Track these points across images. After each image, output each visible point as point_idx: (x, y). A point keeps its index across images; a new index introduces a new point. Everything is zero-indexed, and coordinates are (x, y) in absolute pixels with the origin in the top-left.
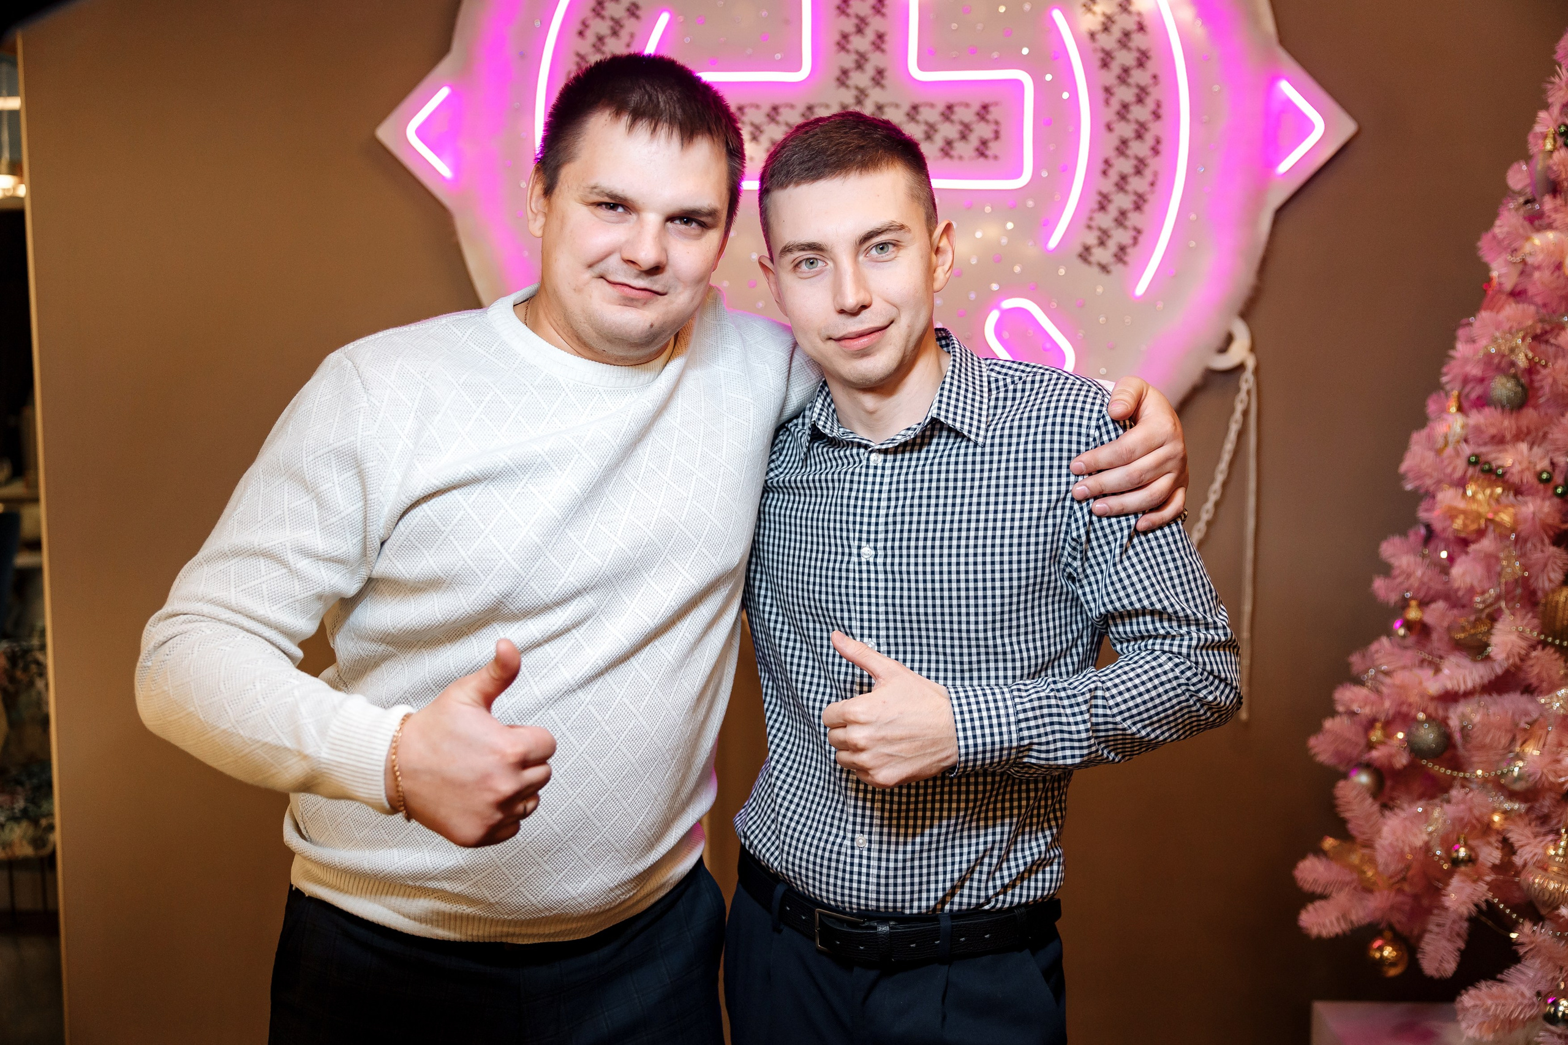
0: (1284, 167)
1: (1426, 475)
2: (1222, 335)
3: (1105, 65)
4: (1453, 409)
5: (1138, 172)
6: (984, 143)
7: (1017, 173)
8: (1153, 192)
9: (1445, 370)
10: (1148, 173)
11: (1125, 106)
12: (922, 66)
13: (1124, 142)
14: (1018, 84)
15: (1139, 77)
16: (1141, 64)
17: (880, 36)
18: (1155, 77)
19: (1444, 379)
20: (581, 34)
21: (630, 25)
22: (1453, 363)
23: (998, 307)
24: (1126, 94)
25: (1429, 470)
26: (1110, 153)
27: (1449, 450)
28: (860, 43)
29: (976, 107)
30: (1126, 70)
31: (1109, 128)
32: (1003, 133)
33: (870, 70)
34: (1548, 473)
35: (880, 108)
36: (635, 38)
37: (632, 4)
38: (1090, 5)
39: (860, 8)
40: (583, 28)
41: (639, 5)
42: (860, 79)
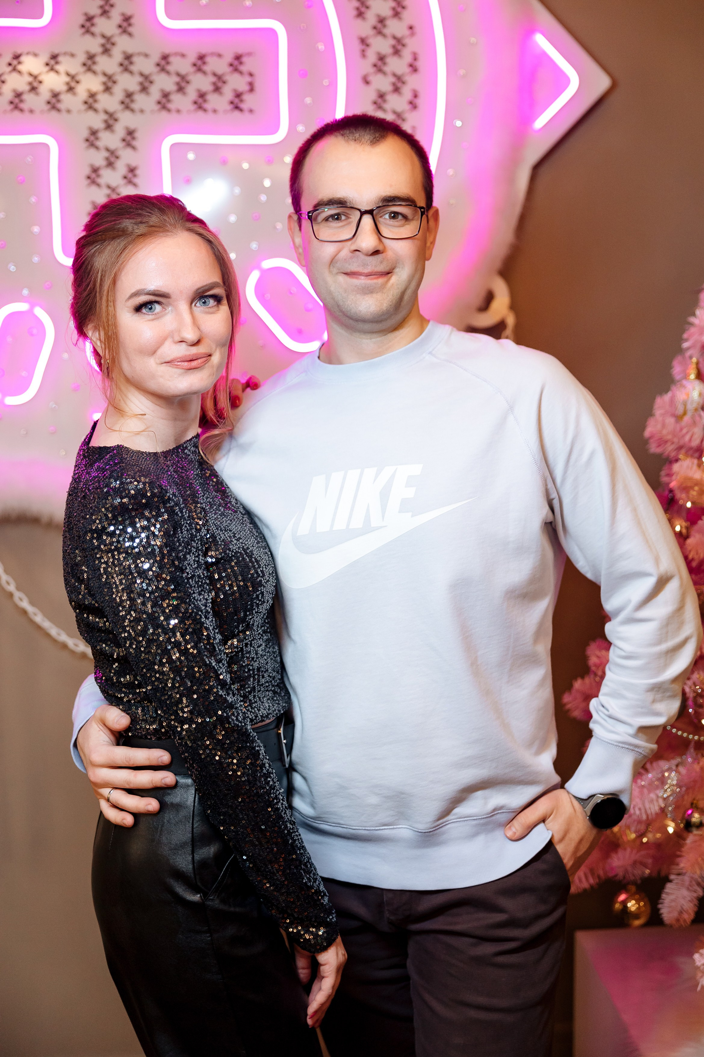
0: (539, 123)
1: (666, 442)
2: (483, 293)
3: (360, 14)
4: (692, 376)
6: (238, 95)
7: (273, 128)
9: (685, 336)
11: (382, 58)
12: (170, 15)
13: (382, 96)
14: (272, 32)
15: (395, 27)
16: (397, 14)
18: (411, 28)
19: (685, 345)
22: (692, 330)
23: (258, 267)
24: (382, 45)
25: (669, 437)
27: (687, 418)
29: (229, 57)
30: (382, 21)
31: (367, 82)
32: (257, 85)
33: (116, 16)
35: (128, 57)
42: (106, 26)
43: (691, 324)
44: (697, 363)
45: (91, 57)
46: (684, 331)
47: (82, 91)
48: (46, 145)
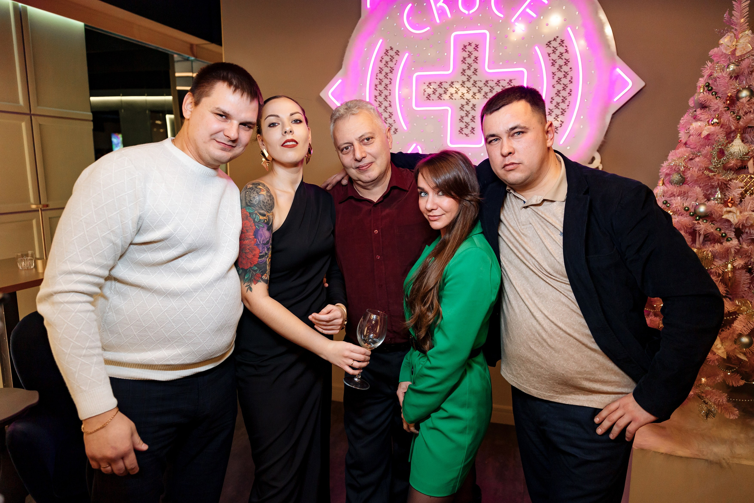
2: (591, 158)
3: (553, 65)
5: (563, 101)
8: (568, 108)
10: (567, 102)
11: (560, 79)
12: (489, 68)
13: (559, 91)
14: (522, 72)
15: (565, 68)
16: (566, 64)
17: (476, 58)
19: (660, 174)
20: (381, 61)
21: (396, 57)
24: (560, 75)
26: (554, 95)
28: (469, 61)
33: (472, 69)
34: (688, 208)
35: (475, 82)
36: (398, 62)
37: (397, 51)
38: (549, 44)
39: (470, 49)
40: (381, 59)
41: (399, 51)
42: (469, 72)
43: (662, 166)
44: (663, 180)
45: (464, 82)
46: (660, 169)
47: (460, 94)
48: (447, 110)
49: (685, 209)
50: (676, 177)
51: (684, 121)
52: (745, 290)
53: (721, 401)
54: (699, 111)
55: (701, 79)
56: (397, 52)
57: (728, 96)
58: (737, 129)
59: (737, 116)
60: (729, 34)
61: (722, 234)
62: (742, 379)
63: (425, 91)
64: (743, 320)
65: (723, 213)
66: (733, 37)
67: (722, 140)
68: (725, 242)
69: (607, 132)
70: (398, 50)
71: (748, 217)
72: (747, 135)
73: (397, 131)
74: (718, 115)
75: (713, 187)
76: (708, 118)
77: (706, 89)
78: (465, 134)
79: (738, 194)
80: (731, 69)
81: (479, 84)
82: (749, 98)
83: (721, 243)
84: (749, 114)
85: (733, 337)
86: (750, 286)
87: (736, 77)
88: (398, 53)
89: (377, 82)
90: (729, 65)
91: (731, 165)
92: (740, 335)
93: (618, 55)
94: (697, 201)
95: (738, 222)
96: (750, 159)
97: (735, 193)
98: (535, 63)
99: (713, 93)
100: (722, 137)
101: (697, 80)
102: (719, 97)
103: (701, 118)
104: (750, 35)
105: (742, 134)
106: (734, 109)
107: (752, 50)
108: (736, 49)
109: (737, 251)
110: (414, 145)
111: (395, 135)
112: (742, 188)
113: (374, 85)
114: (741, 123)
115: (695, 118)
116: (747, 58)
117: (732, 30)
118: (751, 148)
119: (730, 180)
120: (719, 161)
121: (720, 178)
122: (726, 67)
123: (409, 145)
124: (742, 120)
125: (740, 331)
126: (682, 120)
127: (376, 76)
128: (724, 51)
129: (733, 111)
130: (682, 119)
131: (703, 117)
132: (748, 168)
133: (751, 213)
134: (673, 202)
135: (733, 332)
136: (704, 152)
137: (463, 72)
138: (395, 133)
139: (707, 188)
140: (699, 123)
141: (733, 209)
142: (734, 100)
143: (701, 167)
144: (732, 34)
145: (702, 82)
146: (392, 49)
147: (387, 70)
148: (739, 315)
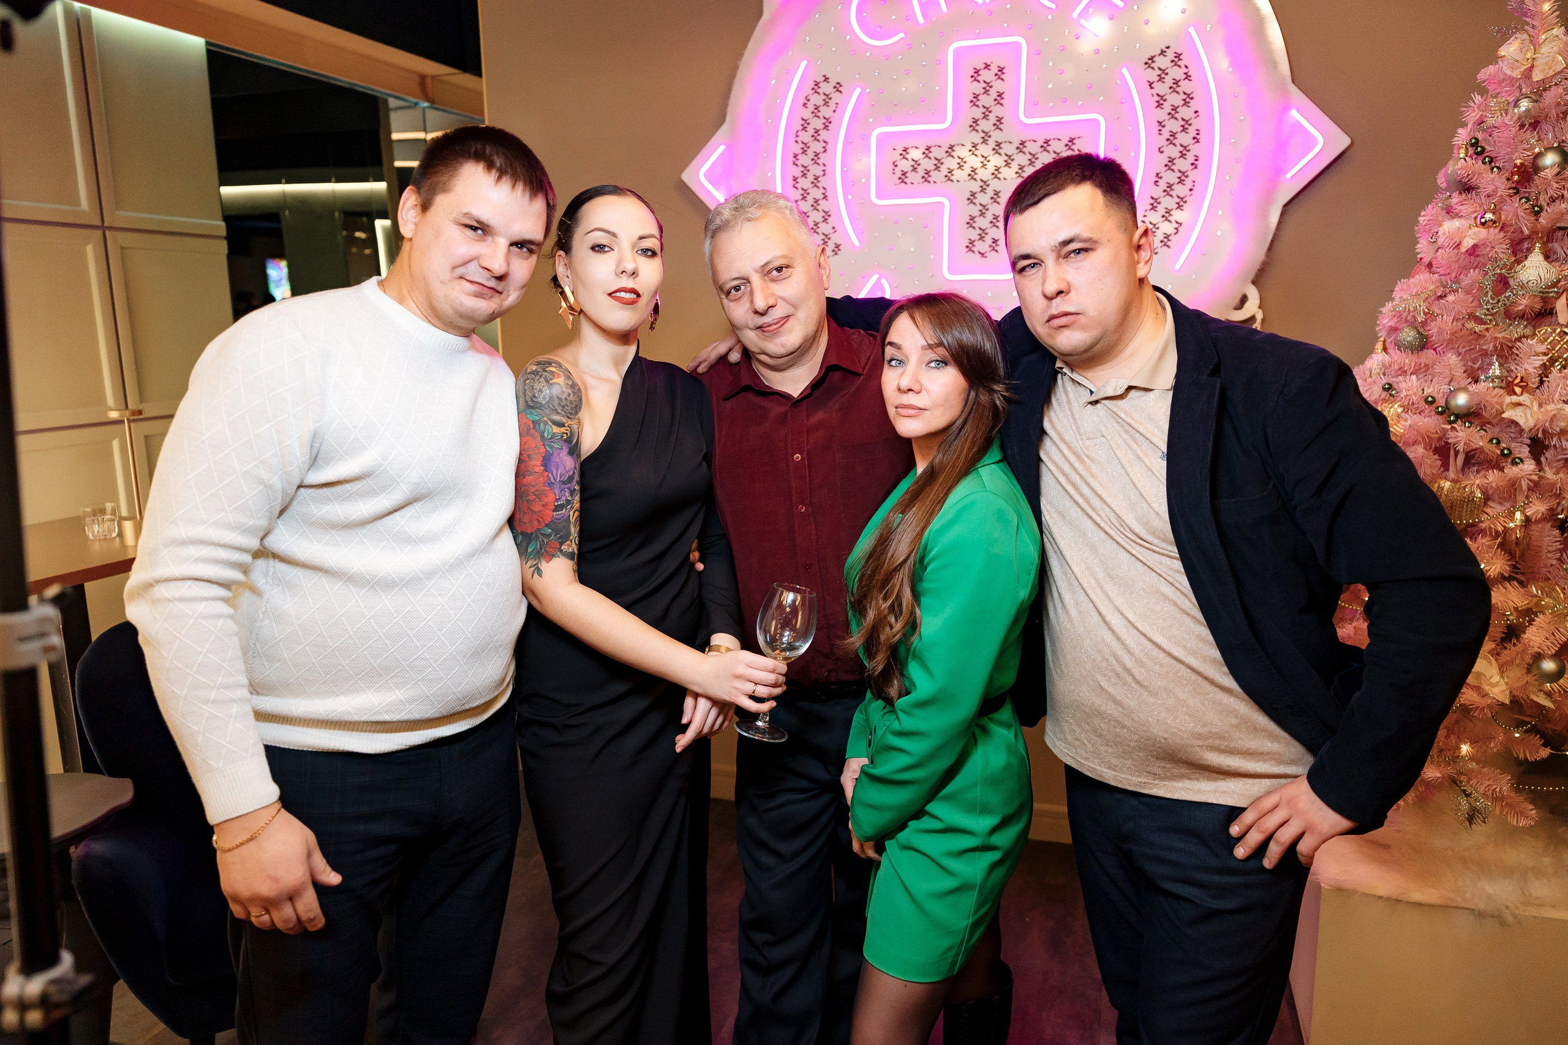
2: (1239, 297)
3: (1159, 105)
5: (1181, 181)
10: (1188, 183)
11: (1173, 134)
12: (1026, 116)
13: (1171, 160)
14: (1096, 121)
15: (1185, 113)
16: (1186, 103)
17: (1000, 95)
19: (1378, 329)
20: (805, 104)
21: (836, 97)
22: (1382, 318)
24: (1174, 126)
26: (1161, 170)
28: (986, 100)
30: (1175, 109)
33: (992, 118)
34: (1432, 397)
35: (998, 144)
36: (839, 106)
37: (837, 83)
38: (1150, 62)
39: (986, 75)
40: (806, 102)
41: (842, 84)
42: (986, 125)
43: (1381, 312)
44: (1385, 342)
45: (975, 146)
46: (1377, 318)
47: (967, 169)
48: (942, 203)
49: (1426, 401)
50: (1408, 335)
51: (1427, 218)
52: (1552, 565)
53: (1498, 790)
54: (1456, 199)
55: (1460, 131)
56: (838, 86)
57: (1516, 166)
58: (1534, 232)
59: (1533, 206)
60: (1518, 35)
61: (1502, 451)
62: (1545, 745)
63: (896, 166)
64: (1546, 626)
65: (1504, 407)
66: (1528, 41)
67: (1502, 256)
68: (1509, 466)
69: (1272, 242)
70: (838, 81)
71: (1555, 415)
72: (1556, 246)
73: (839, 250)
74: (1495, 205)
75: (1485, 354)
76: (1475, 212)
77: (1471, 151)
78: (980, 253)
79: (1535, 368)
80: (1523, 109)
81: (1007, 149)
82: (1558, 170)
83: (1502, 469)
84: (1558, 202)
85: (1523, 660)
86: (1562, 555)
87: (1535, 125)
88: (840, 89)
89: (797, 149)
90: (1519, 100)
91: (1521, 308)
92: (1538, 657)
93: (1293, 81)
94: (1452, 384)
95: (1535, 426)
96: (1559, 295)
97: (1530, 366)
98: (1122, 103)
99: (1484, 159)
100: (1502, 251)
101: (1454, 134)
102: (1498, 168)
103: (1461, 210)
104: (1561, 36)
105: (1544, 244)
106: (1529, 193)
107: (1565, 68)
108: (1533, 66)
109: (1532, 485)
110: (875, 277)
111: (836, 256)
112: (1545, 354)
113: (793, 155)
114: (1541, 220)
115: (1450, 212)
116: (1556, 84)
117: (1526, 27)
118: (1563, 273)
119: (1519, 339)
120: (1495, 301)
121: (1499, 336)
122: (1513, 104)
123: (864, 277)
124: (1543, 214)
125: (1539, 648)
126: (1424, 216)
127: (795, 135)
128: (1508, 72)
129: (1527, 195)
130: (1422, 213)
131: (1464, 209)
132: (1556, 313)
133: (1560, 405)
134: (1403, 385)
135: (1524, 650)
136: (1466, 281)
137: (974, 125)
138: (836, 254)
139: (1473, 356)
140: (1457, 223)
141: (1525, 398)
142: (1527, 173)
143: (1459, 312)
144: (1525, 36)
145: (1462, 136)
146: (826, 79)
147: (817, 123)
148: (1537, 616)
